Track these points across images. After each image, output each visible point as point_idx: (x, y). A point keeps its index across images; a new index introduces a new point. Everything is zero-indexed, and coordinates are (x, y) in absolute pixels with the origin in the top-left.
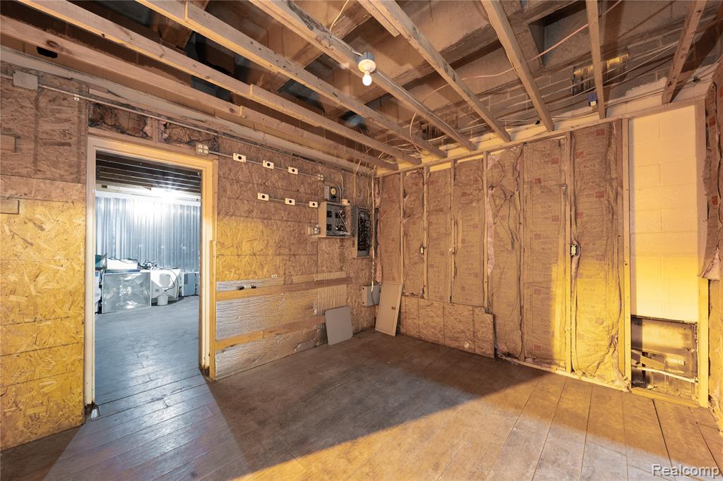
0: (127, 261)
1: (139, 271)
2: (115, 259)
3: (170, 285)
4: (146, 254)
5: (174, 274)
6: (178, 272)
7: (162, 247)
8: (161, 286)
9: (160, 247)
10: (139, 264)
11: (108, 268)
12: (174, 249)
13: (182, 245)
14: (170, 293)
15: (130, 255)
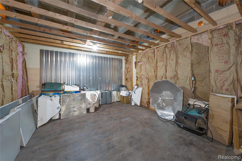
0: (74, 86)
1: (80, 92)
2: (69, 85)
3: (96, 101)
4: (83, 81)
5: (98, 93)
6: (99, 92)
7: (90, 78)
8: (91, 101)
9: (89, 78)
10: (80, 88)
11: (65, 90)
12: (95, 79)
13: (99, 77)
14: (96, 105)
15: (76, 83)
